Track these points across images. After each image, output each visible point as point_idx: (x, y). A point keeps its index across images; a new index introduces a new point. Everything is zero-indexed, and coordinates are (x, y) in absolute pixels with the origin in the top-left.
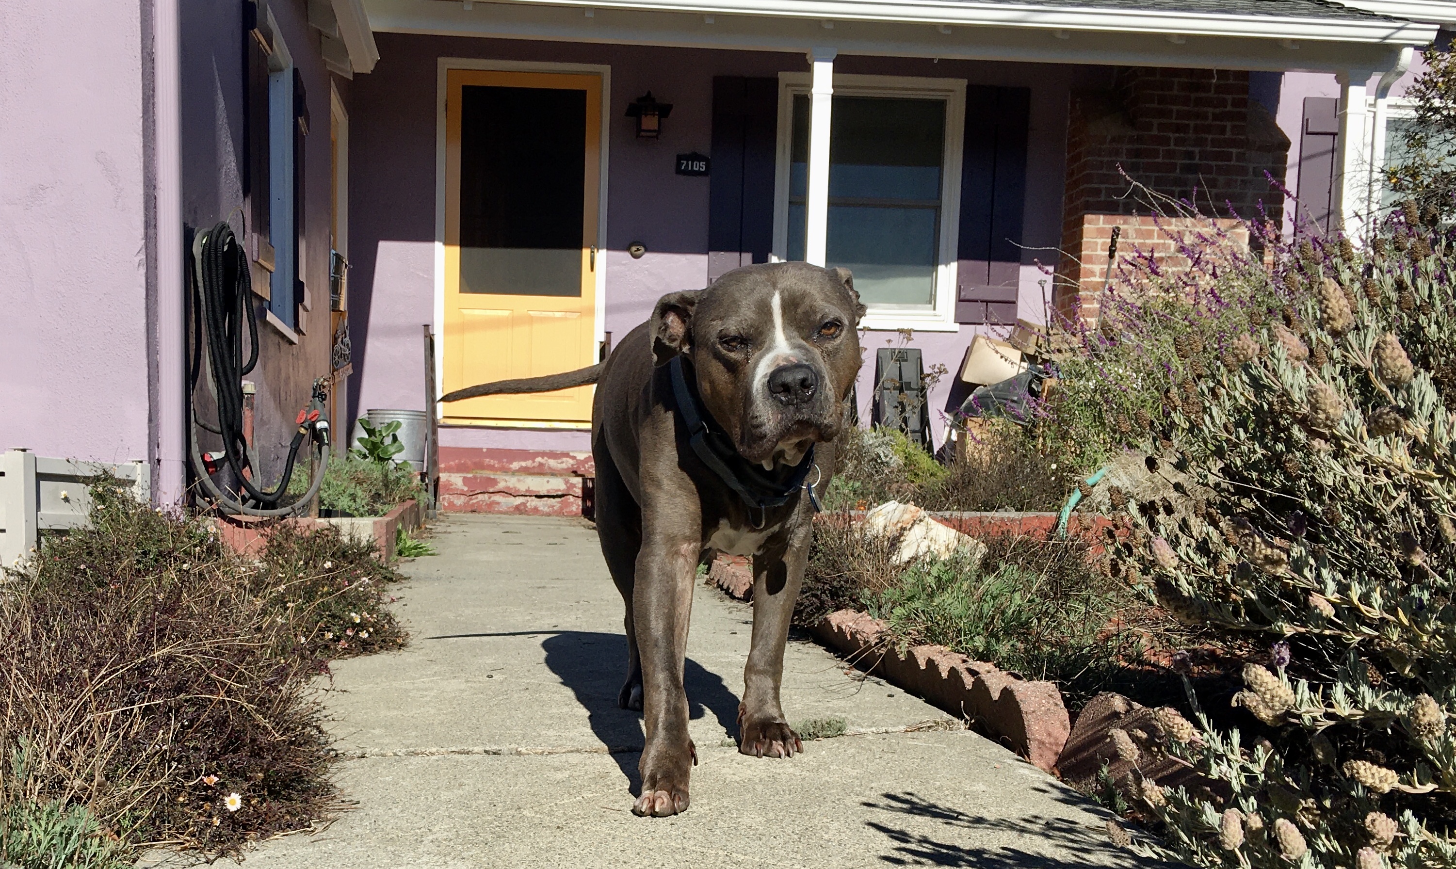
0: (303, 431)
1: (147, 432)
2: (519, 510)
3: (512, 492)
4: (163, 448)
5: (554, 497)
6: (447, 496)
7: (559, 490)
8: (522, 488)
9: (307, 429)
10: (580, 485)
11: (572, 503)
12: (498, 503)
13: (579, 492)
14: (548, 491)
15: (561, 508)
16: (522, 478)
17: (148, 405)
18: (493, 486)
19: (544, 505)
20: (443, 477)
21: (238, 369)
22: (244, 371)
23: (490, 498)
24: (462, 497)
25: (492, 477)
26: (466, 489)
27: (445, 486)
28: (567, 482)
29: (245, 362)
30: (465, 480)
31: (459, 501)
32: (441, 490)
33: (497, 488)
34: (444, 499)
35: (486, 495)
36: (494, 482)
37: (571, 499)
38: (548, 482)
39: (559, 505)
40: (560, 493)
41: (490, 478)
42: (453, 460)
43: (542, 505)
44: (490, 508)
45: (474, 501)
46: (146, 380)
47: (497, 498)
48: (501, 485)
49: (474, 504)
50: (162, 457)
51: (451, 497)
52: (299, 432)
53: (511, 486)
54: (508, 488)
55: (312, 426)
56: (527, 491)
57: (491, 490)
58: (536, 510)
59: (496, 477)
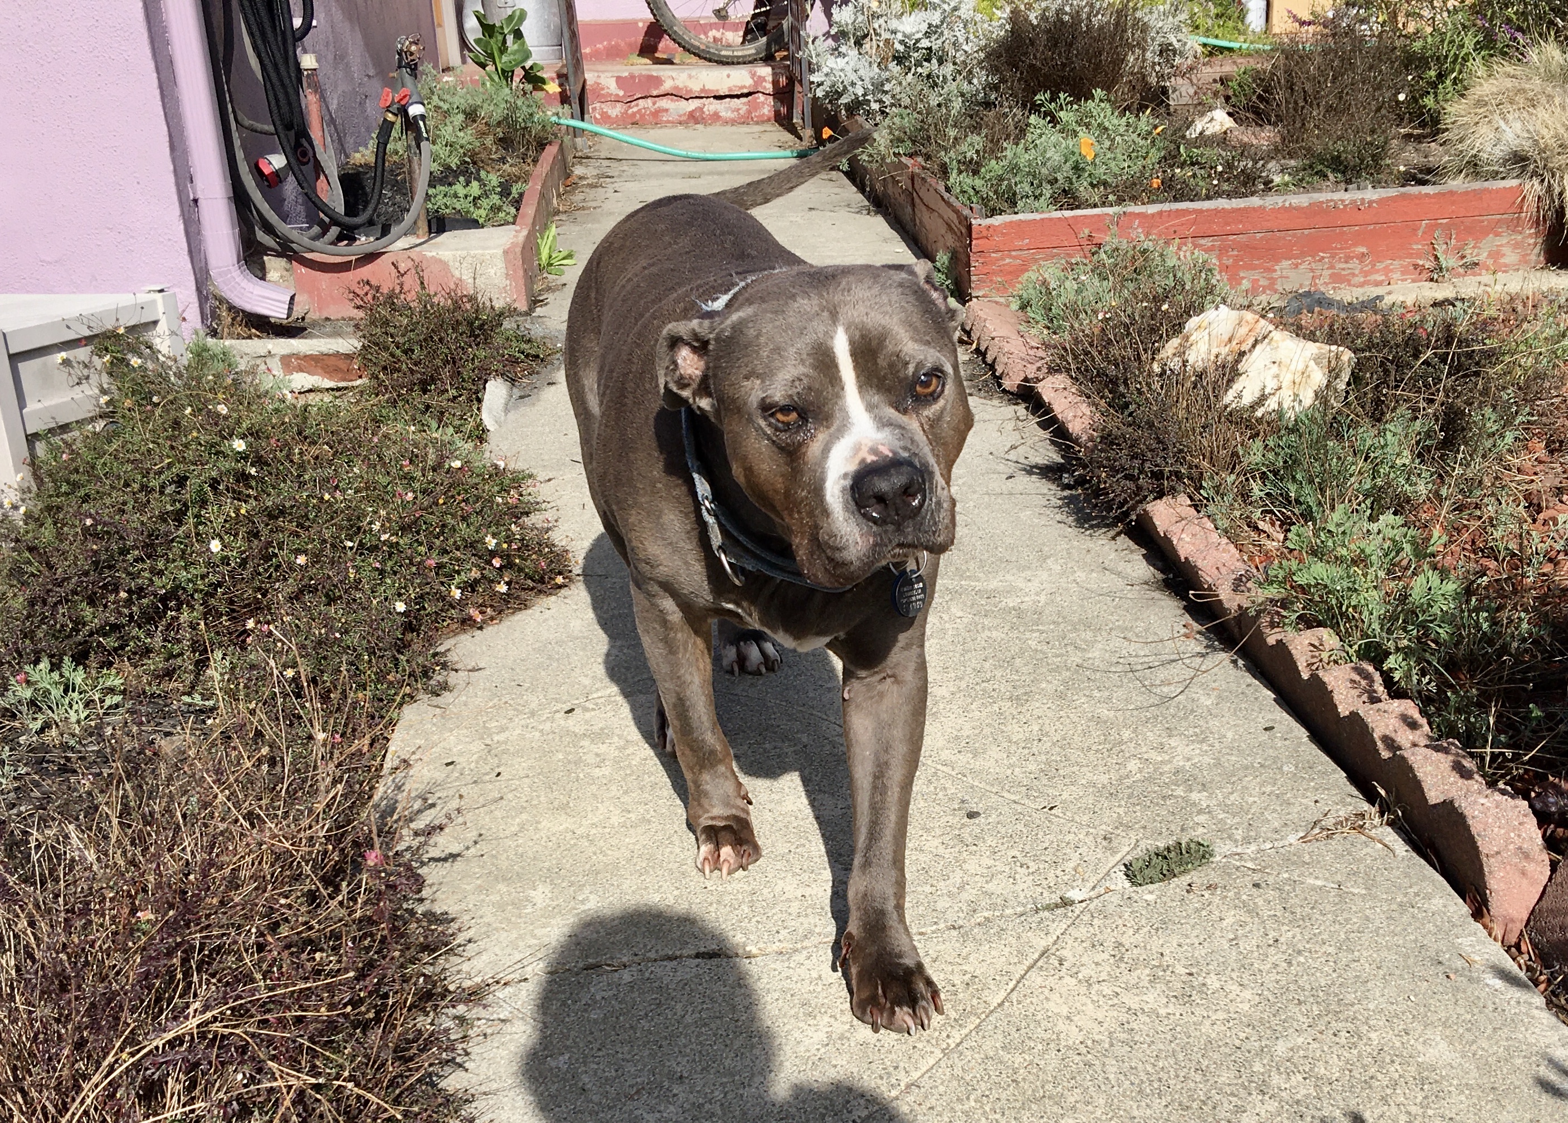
0: (390, 117)
1: (172, 168)
2: (694, 118)
3: (683, 93)
4: (200, 183)
5: (738, 96)
6: (598, 105)
7: (744, 87)
8: (696, 88)
9: (396, 115)
10: (770, 79)
11: (763, 103)
12: (667, 110)
13: (769, 87)
14: (730, 89)
15: (749, 112)
16: (693, 73)
17: (165, 128)
18: (657, 88)
19: (727, 109)
20: (590, 77)
21: (289, 33)
22: (298, 35)
23: (654, 104)
24: (619, 105)
25: (655, 74)
26: (621, 93)
27: (594, 91)
28: (753, 75)
29: (297, 22)
30: (619, 80)
31: (615, 111)
32: (589, 96)
33: (662, 90)
34: (594, 109)
35: (649, 101)
36: (658, 81)
37: (761, 98)
38: (728, 76)
39: (745, 108)
40: (745, 91)
41: (652, 76)
42: (601, 43)
43: (724, 109)
44: (656, 119)
45: (635, 109)
46: (157, 92)
47: (664, 103)
48: (667, 86)
49: (634, 114)
50: (200, 195)
51: (603, 106)
52: (385, 120)
53: (681, 86)
54: (677, 88)
55: (403, 111)
56: (703, 90)
57: (655, 93)
58: (716, 117)
59: (661, 74)
